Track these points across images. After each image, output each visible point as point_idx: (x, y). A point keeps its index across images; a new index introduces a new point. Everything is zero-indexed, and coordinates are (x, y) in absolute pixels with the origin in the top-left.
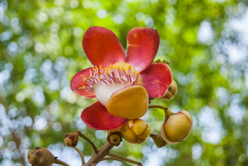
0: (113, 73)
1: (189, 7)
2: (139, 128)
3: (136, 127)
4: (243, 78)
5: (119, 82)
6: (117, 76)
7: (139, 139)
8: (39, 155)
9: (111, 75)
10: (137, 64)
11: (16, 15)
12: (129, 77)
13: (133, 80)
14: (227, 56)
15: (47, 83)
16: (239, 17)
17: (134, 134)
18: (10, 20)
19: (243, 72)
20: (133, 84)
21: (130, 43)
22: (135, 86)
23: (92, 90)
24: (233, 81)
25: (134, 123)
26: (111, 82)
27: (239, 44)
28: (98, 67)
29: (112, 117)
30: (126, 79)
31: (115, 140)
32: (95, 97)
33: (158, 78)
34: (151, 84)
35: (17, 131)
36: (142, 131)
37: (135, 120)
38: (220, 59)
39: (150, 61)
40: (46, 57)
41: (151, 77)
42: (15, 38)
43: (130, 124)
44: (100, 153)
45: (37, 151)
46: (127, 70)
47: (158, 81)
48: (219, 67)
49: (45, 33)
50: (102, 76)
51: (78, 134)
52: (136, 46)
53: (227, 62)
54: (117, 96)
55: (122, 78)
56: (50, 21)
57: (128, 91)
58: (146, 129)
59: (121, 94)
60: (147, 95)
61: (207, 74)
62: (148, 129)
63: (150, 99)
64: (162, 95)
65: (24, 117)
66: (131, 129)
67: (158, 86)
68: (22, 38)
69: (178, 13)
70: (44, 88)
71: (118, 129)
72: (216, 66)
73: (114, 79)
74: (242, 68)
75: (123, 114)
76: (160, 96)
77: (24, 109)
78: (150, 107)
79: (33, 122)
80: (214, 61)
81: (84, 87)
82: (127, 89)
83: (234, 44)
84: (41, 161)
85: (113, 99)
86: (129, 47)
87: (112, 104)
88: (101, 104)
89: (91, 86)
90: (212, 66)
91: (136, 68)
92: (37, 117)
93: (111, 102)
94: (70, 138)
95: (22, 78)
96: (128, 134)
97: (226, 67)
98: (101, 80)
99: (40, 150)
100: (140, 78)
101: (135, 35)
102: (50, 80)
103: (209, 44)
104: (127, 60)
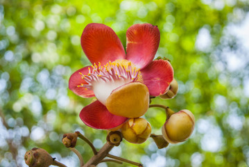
0: (112, 70)
1: (187, 15)
2: (140, 127)
3: (137, 126)
4: (242, 86)
5: (119, 79)
6: (117, 73)
7: (139, 138)
8: (36, 155)
9: (111, 72)
10: (137, 62)
11: (12, 23)
12: (129, 74)
13: (133, 77)
14: (226, 63)
15: (44, 92)
16: (239, 23)
17: (135, 133)
18: (6, 29)
19: (241, 79)
20: (134, 81)
21: (130, 40)
22: (135, 83)
23: (91, 88)
24: (231, 89)
25: (134, 122)
26: (110, 79)
27: (238, 51)
28: (97, 64)
29: (112, 115)
30: (126, 76)
31: (115, 140)
32: (94, 96)
33: (159, 75)
34: (152, 82)
35: (14, 141)
36: (142, 130)
37: (136, 119)
38: (219, 67)
39: (150, 58)
40: (43, 67)
41: (151, 75)
42: (11, 46)
43: (131, 123)
44: (99, 154)
45: (34, 152)
46: (126, 67)
47: (159, 79)
48: (218, 75)
49: (42, 42)
50: (101, 74)
51: (76, 135)
52: (136, 43)
53: (226, 69)
54: (117, 94)
55: (122, 75)
56: (46, 28)
57: (129, 88)
58: (147, 128)
59: (121, 91)
60: (148, 93)
61: (206, 82)
62: (149, 128)
63: (151, 98)
64: (163, 93)
65: (21, 127)
66: (131, 128)
67: (159, 83)
68: (18, 47)
69: (176, 20)
70: (41, 97)
71: (118, 129)
72: (215, 74)
73: (114, 76)
74: (241, 76)
75: (123, 112)
76: (161, 94)
77: (20, 119)
78: (150, 106)
79: (30, 132)
80: (212, 68)
81: (82, 85)
82: (127, 86)
83: (233, 52)
84: (38, 162)
85: (112, 96)
86: (129, 44)
87: (112, 102)
88: (100, 103)
89: (90, 84)
90: (210, 74)
91: (136, 65)
92: (34, 127)
93: (111, 100)
94: (68, 138)
95: (18, 87)
96: (128, 133)
97: (225, 74)
98: (100, 77)
99: (37, 150)
100: (140, 75)
101: (135, 32)
102: (47, 89)
103: (207, 51)
104: (126, 58)
